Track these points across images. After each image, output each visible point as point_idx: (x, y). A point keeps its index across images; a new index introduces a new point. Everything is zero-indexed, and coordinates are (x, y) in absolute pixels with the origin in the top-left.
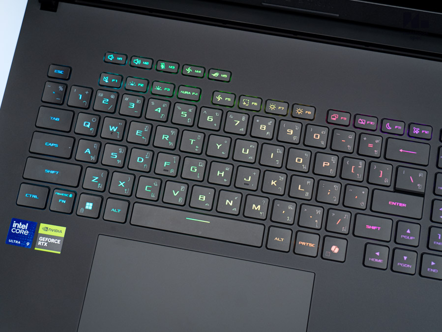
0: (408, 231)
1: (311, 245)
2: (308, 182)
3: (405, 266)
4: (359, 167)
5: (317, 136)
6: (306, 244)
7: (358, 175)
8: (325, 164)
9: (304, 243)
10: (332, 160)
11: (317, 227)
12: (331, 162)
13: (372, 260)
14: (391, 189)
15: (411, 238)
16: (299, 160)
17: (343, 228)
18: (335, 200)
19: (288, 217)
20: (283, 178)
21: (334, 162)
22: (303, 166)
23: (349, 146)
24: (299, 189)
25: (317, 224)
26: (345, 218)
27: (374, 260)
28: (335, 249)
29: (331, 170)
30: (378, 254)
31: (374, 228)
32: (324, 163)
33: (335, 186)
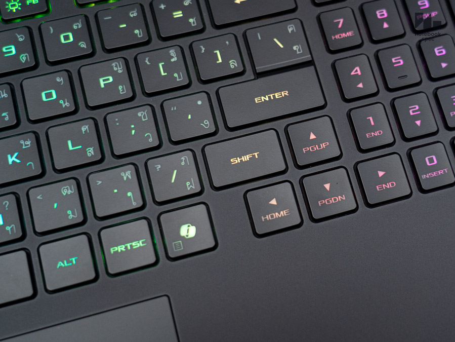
0: (312, 136)
1: (137, 244)
2: (83, 129)
3: (332, 201)
4: (173, 60)
5: (66, 38)
6: (126, 248)
7: (176, 75)
8: (104, 80)
9: (121, 248)
10: (115, 69)
11: (135, 204)
12: (114, 74)
13: (268, 217)
14: (249, 74)
15: (323, 146)
16: (49, 95)
17: (188, 184)
18: (151, 140)
19: (69, 212)
20: (29, 143)
21: (120, 72)
22: (61, 102)
23: (137, 32)
24: (71, 148)
25: (132, 198)
26: (183, 163)
27: (272, 216)
28: (188, 231)
29: (120, 88)
30: (274, 202)
31: (246, 158)
32: (101, 80)
33: (139, 114)
